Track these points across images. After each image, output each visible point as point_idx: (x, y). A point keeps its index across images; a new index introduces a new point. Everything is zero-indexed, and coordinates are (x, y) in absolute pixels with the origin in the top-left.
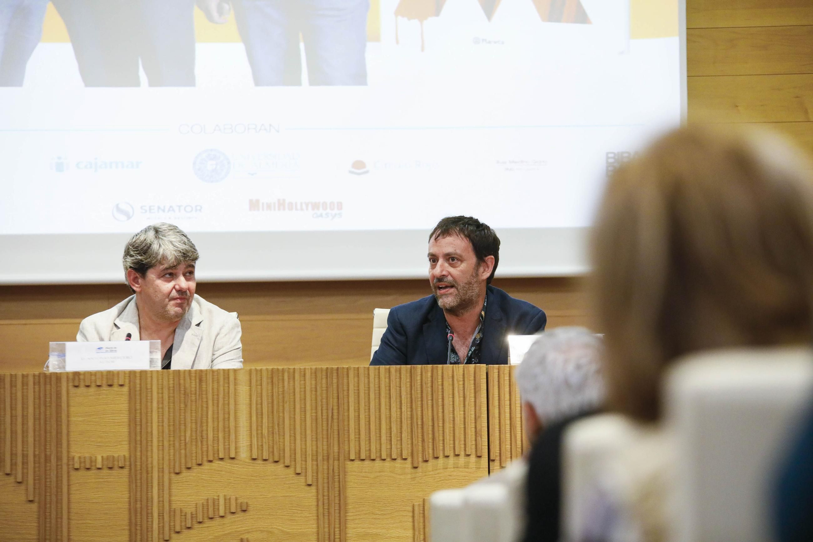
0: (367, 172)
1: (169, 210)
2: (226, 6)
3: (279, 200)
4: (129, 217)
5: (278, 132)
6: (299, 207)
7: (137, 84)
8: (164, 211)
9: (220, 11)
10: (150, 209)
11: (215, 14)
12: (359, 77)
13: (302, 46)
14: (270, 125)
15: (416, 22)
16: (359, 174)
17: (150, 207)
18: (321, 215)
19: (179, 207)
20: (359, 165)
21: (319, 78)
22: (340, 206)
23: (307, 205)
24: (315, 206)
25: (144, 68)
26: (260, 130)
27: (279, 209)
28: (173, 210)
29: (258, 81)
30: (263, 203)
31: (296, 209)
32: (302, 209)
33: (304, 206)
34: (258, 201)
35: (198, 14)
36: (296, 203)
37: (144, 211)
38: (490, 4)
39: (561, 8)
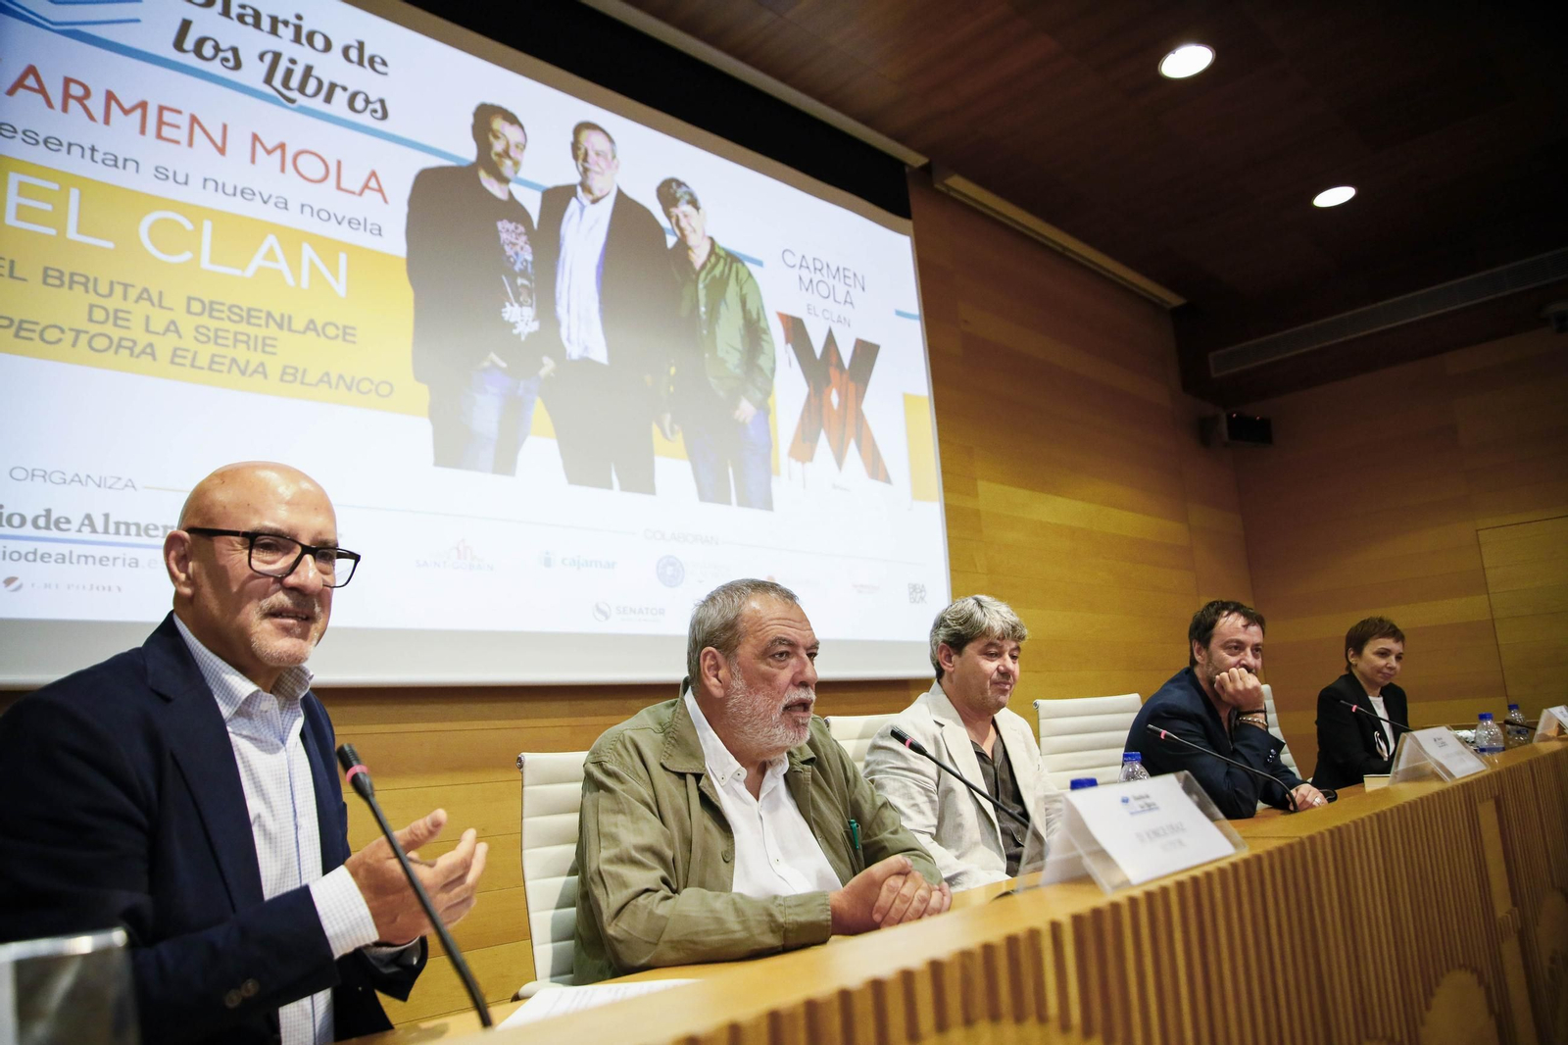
2: (676, 427)
4: (607, 617)
5: (718, 544)
7: (610, 487)
8: (635, 613)
9: (673, 432)
11: (668, 432)
12: (767, 504)
13: (730, 471)
14: (712, 538)
15: (799, 464)
17: (624, 608)
19: (647, 609)
21: (744, 502)
25: (616, 471)
26: (705, 541)
29: (703, 497)
35: (655, 429)
38: (840, 459)
39: (877, 469)
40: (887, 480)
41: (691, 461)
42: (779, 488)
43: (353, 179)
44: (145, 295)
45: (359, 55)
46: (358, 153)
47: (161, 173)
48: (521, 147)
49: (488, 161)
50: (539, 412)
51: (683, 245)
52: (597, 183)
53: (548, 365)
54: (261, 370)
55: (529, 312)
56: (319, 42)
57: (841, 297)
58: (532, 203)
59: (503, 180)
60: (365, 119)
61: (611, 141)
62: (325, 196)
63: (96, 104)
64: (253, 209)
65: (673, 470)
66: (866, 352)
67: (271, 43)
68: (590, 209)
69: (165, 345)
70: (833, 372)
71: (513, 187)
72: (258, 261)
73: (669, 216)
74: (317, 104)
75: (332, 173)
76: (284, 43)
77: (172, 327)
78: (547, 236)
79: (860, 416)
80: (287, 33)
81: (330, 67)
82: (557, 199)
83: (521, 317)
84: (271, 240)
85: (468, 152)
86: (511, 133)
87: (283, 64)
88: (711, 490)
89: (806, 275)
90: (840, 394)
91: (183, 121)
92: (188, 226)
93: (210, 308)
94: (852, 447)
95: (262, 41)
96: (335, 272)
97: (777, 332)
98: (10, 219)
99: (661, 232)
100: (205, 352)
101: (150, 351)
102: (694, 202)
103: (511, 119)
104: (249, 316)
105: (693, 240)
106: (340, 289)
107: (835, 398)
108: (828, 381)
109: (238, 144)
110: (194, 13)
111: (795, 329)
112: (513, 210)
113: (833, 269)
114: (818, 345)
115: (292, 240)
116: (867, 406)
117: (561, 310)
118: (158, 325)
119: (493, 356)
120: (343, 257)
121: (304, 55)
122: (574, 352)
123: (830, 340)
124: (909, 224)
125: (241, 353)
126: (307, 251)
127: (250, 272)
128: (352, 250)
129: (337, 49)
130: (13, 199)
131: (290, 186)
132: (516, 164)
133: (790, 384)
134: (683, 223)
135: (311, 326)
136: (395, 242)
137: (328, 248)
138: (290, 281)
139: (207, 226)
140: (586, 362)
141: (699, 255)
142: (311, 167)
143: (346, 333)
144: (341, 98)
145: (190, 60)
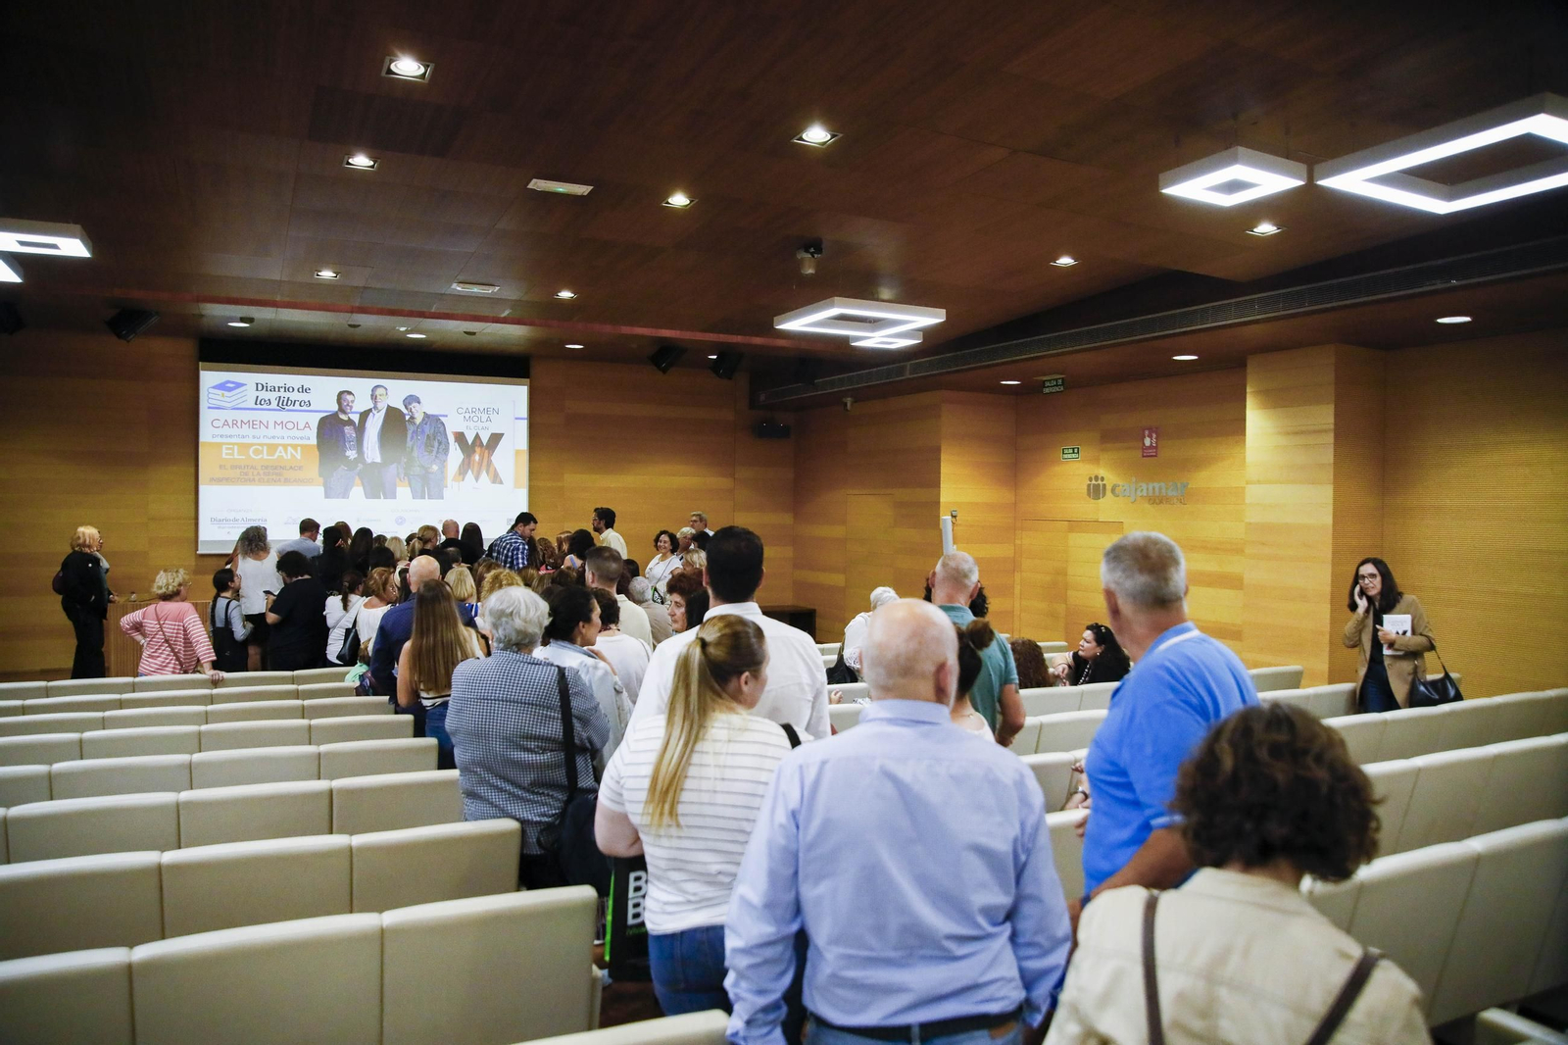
2: (406, 479)
7: (380, 499)
9: (404, 480)
11: (402, 481)
12: (441, 496)
13: (426, 488)
21: (432, 497)
38: (477, 479)
39: (496, 479)
40: (501, 483)
41: (410, 487)
42: (446, 493)
43: (301, 426)
44: (252, 467)
45: (304, 390)
46: (301, 418)
47: (254, 437)
48: (353, 402)
49: (342, 410)
50: (357, 480)
51: (412, 418)
52: (379, 406)
53: (360, 466)
54: (280, 480)
55: (354, 452)
56: (291, 390)
57: (484, 419)
58: (356, 418)
59: (345, 413)
60: (305, 408)
61: (386, 389)
62: (295, 433)
63: (239, 424)
64: (276, 441)
65: (403, 491)
66: (496, 438)
67: (279, 394)
68: (377, 415)
69: (257, 478)
70: (478, 449)
71: (350, 415)
72: (277, 454)
73: (406, 407)
74: (291, 407)
75: (296, 425)
76: (282, 393)
77: (258, 474)
78: (360, 429)
79: (490, 462)
80: (282, 390)
81: (294, 396)
82: (364, 415)
83: (352, 454)
84: (281, 448)
85: (335, 408)
86: (350, 398)
87: (282, 399)
88: (418, 494)
89: (467, 416)
90: (480, 456)
91: (258, 423)
92: (260, 448)
93: (267, 467)
94: (484, 474)
95: (277, 394)
96: (296, 452)
97: (451, 439)
98: (224, 456)
99: (404, 415)
100: (266, 478)
101: (254, 480)
102: (419, 402)
103: (350, 393)
104: (276, 468)
105: (416, 416)
106: (299, 457)
107: (477, 457)
108: (474, 451)
109: (271, 425)
110: (258, 393)
111: (460, 437)
112: (350, 422)
113: (482, 410)
114: (470, 439)
115: (285, 447)
116: (492, 458)
117: (365, 449)
118: (255, 473)
119: (342, 466)
120: (299, 448)
121: (287, 395)
122: (369, 461)
123: (477, 436)
124: (528, 380)
125: (274, 477)
126: (289, 448)
127: (276, 457)
128: (301, 446)
129: (296, 390)
130: (224, 451)
131: (285, 433)
132: (351, 407)
133: (455, 455)
134: (413, 410)
135: (291, 467)
136: (314, 441)
137: (295, 447)
138: (285, 457)
139: (265, 447)
140: (374, 463)
141: (418, 421)
142: (290, 426)
143: (300, 468)
144: (297, 403)
145: (259, 406)
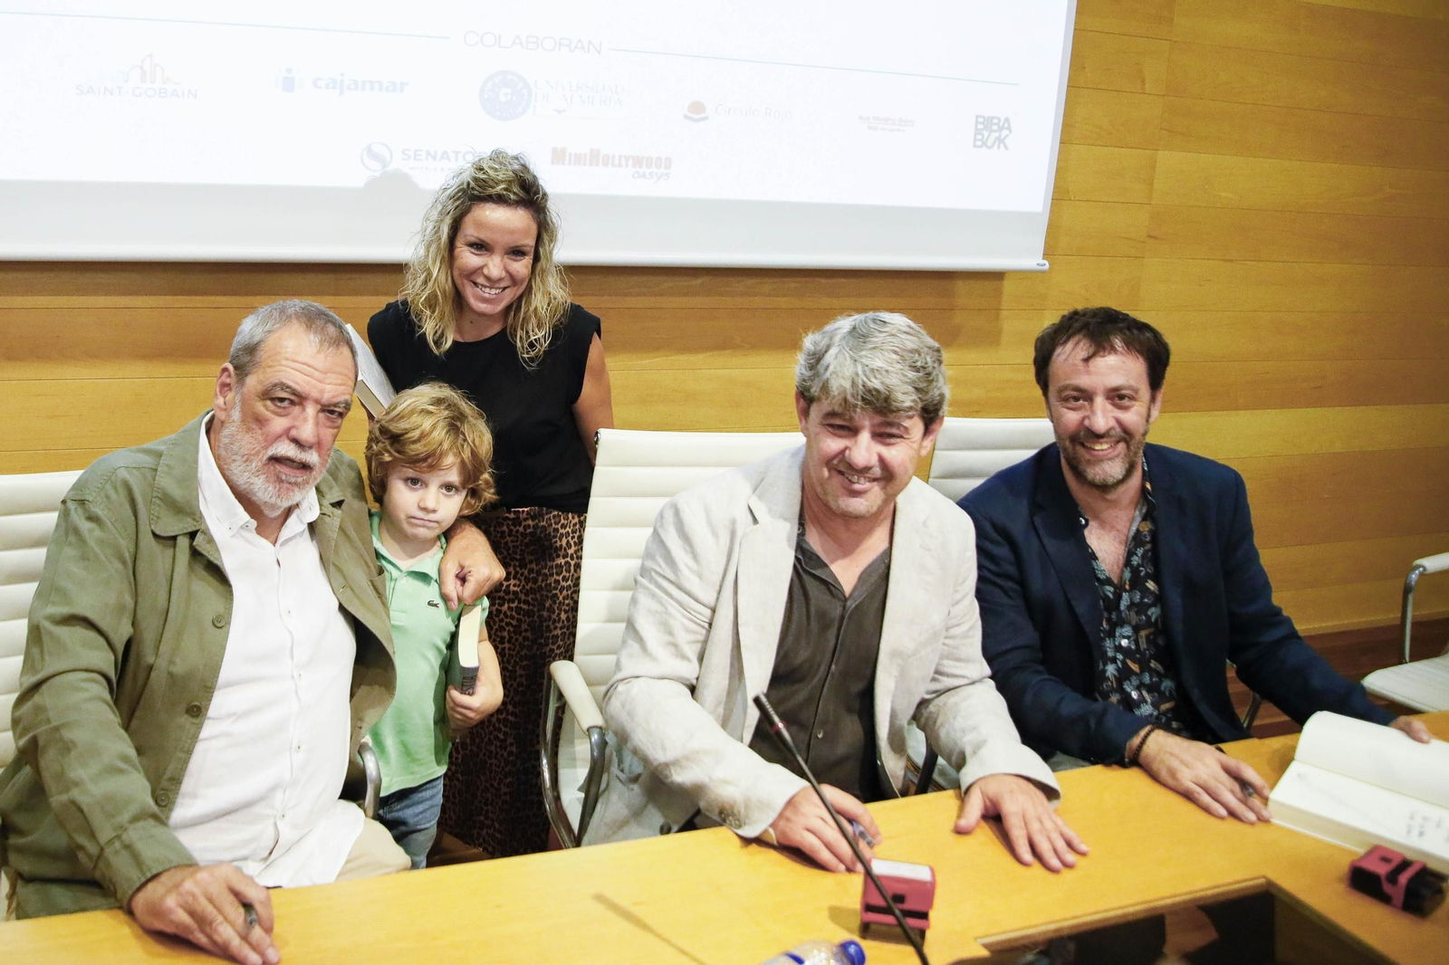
0: (706, 118)
1: (442, 157)
3: (592, 150)
5: (599, 52)
6: (616, 162)
8: (434, 158)
10: (415, 155)
14: (590, 42)
16: (696, 121)
17: (415, 151)
18: (643, 176)
19: (457, 153)
20: (697, 108)
22: (669, 160)
23: (627, 159)
24: (638, 161)
26: (576, 47)
27: (591, 165)
28: (448, 159)
30: (570, 154)
31: (613, 165)
32: (620, 165)
33: (623, 162)
34: (564, 150)
36: (613, 157)
37: (406, 157)
